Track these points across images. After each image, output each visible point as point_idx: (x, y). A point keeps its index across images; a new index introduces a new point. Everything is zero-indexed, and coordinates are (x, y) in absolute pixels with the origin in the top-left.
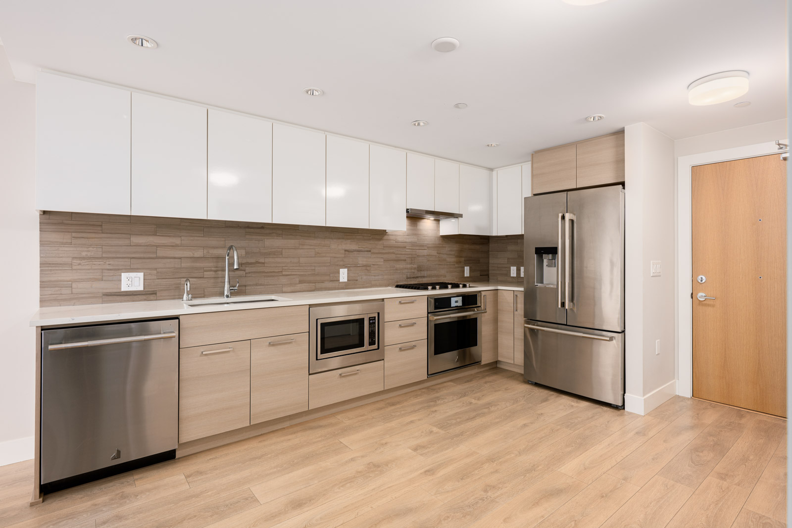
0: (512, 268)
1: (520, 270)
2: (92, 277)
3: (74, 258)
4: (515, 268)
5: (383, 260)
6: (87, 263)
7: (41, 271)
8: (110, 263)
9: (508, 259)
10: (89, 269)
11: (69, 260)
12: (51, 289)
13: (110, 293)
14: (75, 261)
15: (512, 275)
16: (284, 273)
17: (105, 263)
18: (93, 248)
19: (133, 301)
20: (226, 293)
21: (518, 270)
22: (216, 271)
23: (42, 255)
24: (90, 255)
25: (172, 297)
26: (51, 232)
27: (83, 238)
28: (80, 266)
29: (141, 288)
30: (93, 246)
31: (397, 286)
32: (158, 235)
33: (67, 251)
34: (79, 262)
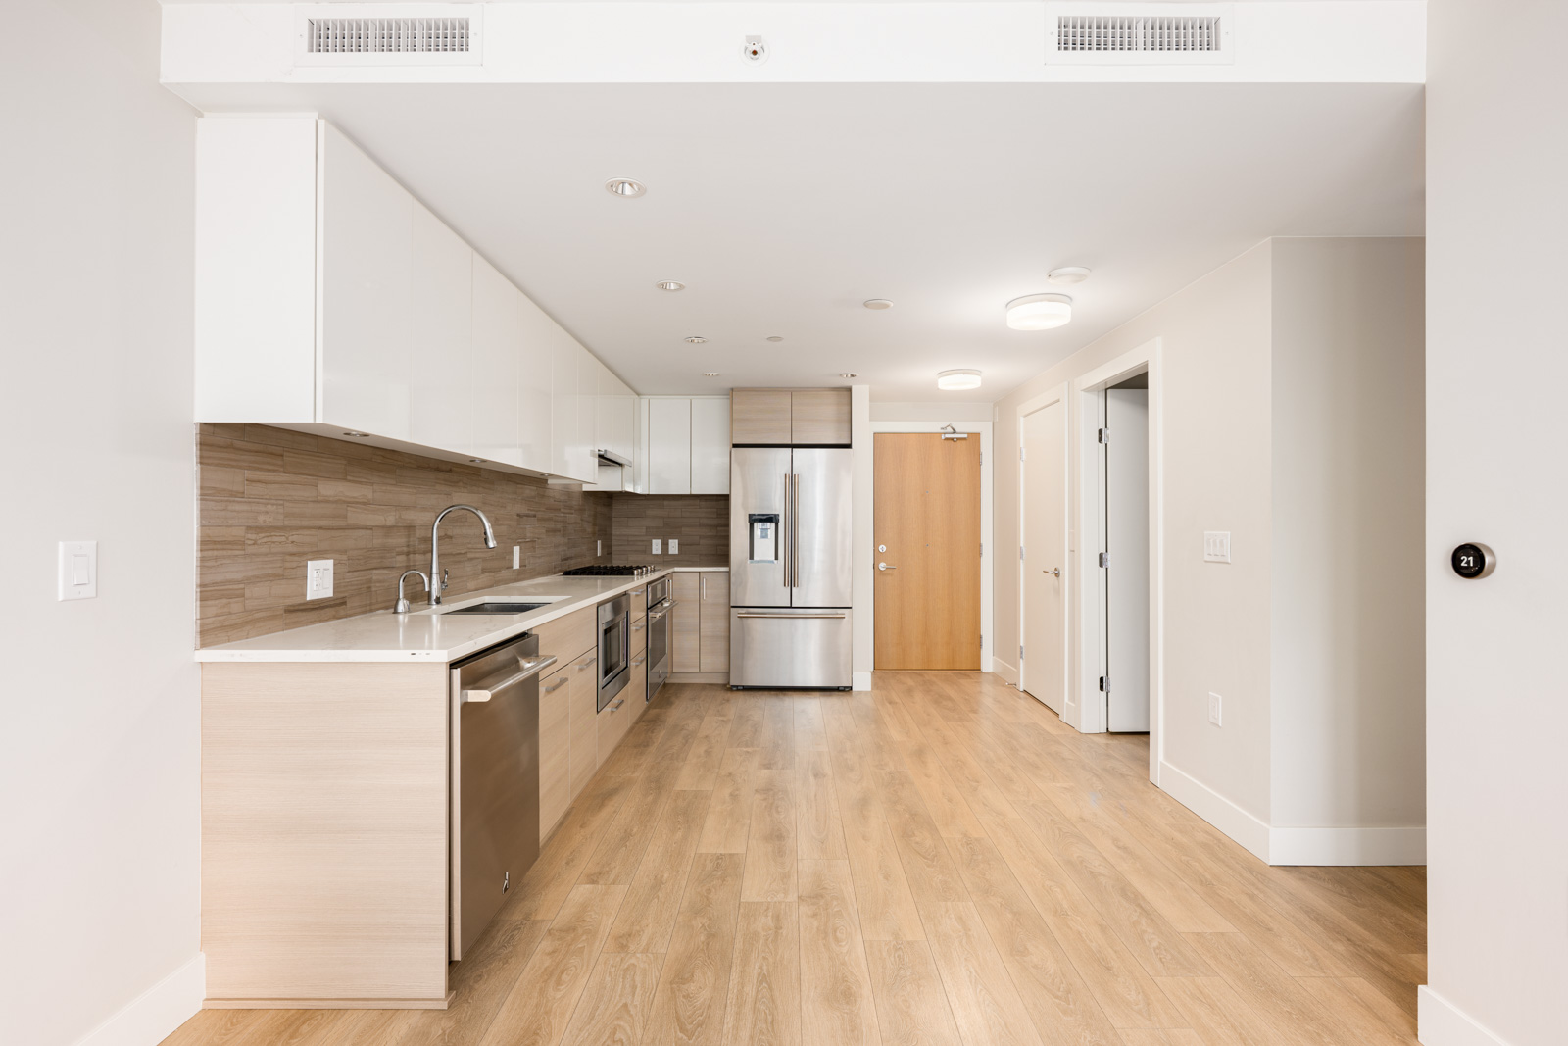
0: (654, 541)
1: (668, 544)
2: (270, 571)
3: (249, 528)
4: (660, 541)
5: (544, 531)
6: (265, 540)
7: (202, 559)
8: (295, 538)
9: (647, 528)
10: (266, 554)
11: (239, 532)
12: (217, 602)
13: (293, 606)
14: (249, 536)
15: (654, 552)
16: (470, 555)
17: (287, 538)
18: (273, 504)
19: (321, 621)
20: (435, 594)
21: (665, 545)
22: (408, 554)
23: (204, 522)
24: (270, 522)
25: (363, 609)
26: (217, 465)
27: (259, 482)
28: (256, 546)
29: (329, 593)
30: (273, 501)
31: (567, 573)
32: (350, 481)
33: (238, 512)
34: (253, 537)
